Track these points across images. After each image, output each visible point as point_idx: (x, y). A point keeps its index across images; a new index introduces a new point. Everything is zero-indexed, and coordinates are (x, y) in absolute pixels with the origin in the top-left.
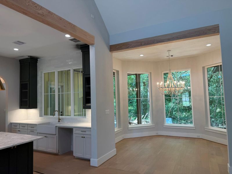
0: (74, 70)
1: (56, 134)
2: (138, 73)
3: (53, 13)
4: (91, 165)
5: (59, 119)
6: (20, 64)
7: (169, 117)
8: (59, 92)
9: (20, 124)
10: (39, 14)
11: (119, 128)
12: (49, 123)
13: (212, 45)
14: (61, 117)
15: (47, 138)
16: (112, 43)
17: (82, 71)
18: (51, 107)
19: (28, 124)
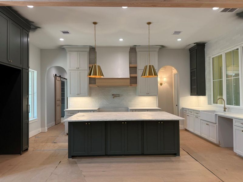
1: (216, 123)
5: (225, 108)
6: (190, 52)
9: (188, 109)
15: (208, 126)
19: (194, 110)
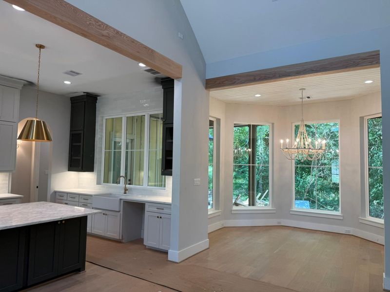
0: (151, 116)
1: (119, 211)
2: (252, 124)
3: (122, 33)
4: (169, 259)
5: (126, 190)
6: (72, 103)
7: (305, 200)
8: (127, 148)
9: (67, 193)
10: (103, 36)
11: (216, 209)
12: (111, 194)
13: (374, 81)
14: (128, 186)
15: (106, 216)
16: (209, 76)
17: (162, 117)
18: (114, 171)
19: (79, 195)
